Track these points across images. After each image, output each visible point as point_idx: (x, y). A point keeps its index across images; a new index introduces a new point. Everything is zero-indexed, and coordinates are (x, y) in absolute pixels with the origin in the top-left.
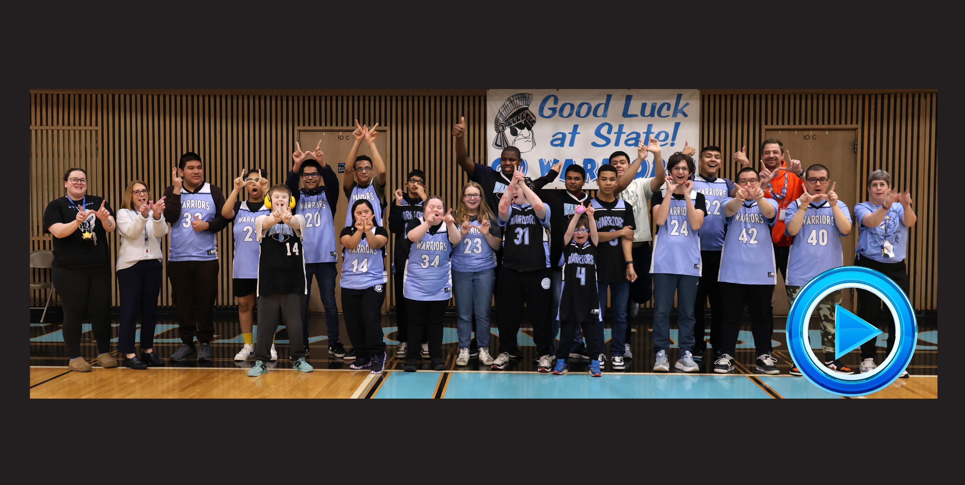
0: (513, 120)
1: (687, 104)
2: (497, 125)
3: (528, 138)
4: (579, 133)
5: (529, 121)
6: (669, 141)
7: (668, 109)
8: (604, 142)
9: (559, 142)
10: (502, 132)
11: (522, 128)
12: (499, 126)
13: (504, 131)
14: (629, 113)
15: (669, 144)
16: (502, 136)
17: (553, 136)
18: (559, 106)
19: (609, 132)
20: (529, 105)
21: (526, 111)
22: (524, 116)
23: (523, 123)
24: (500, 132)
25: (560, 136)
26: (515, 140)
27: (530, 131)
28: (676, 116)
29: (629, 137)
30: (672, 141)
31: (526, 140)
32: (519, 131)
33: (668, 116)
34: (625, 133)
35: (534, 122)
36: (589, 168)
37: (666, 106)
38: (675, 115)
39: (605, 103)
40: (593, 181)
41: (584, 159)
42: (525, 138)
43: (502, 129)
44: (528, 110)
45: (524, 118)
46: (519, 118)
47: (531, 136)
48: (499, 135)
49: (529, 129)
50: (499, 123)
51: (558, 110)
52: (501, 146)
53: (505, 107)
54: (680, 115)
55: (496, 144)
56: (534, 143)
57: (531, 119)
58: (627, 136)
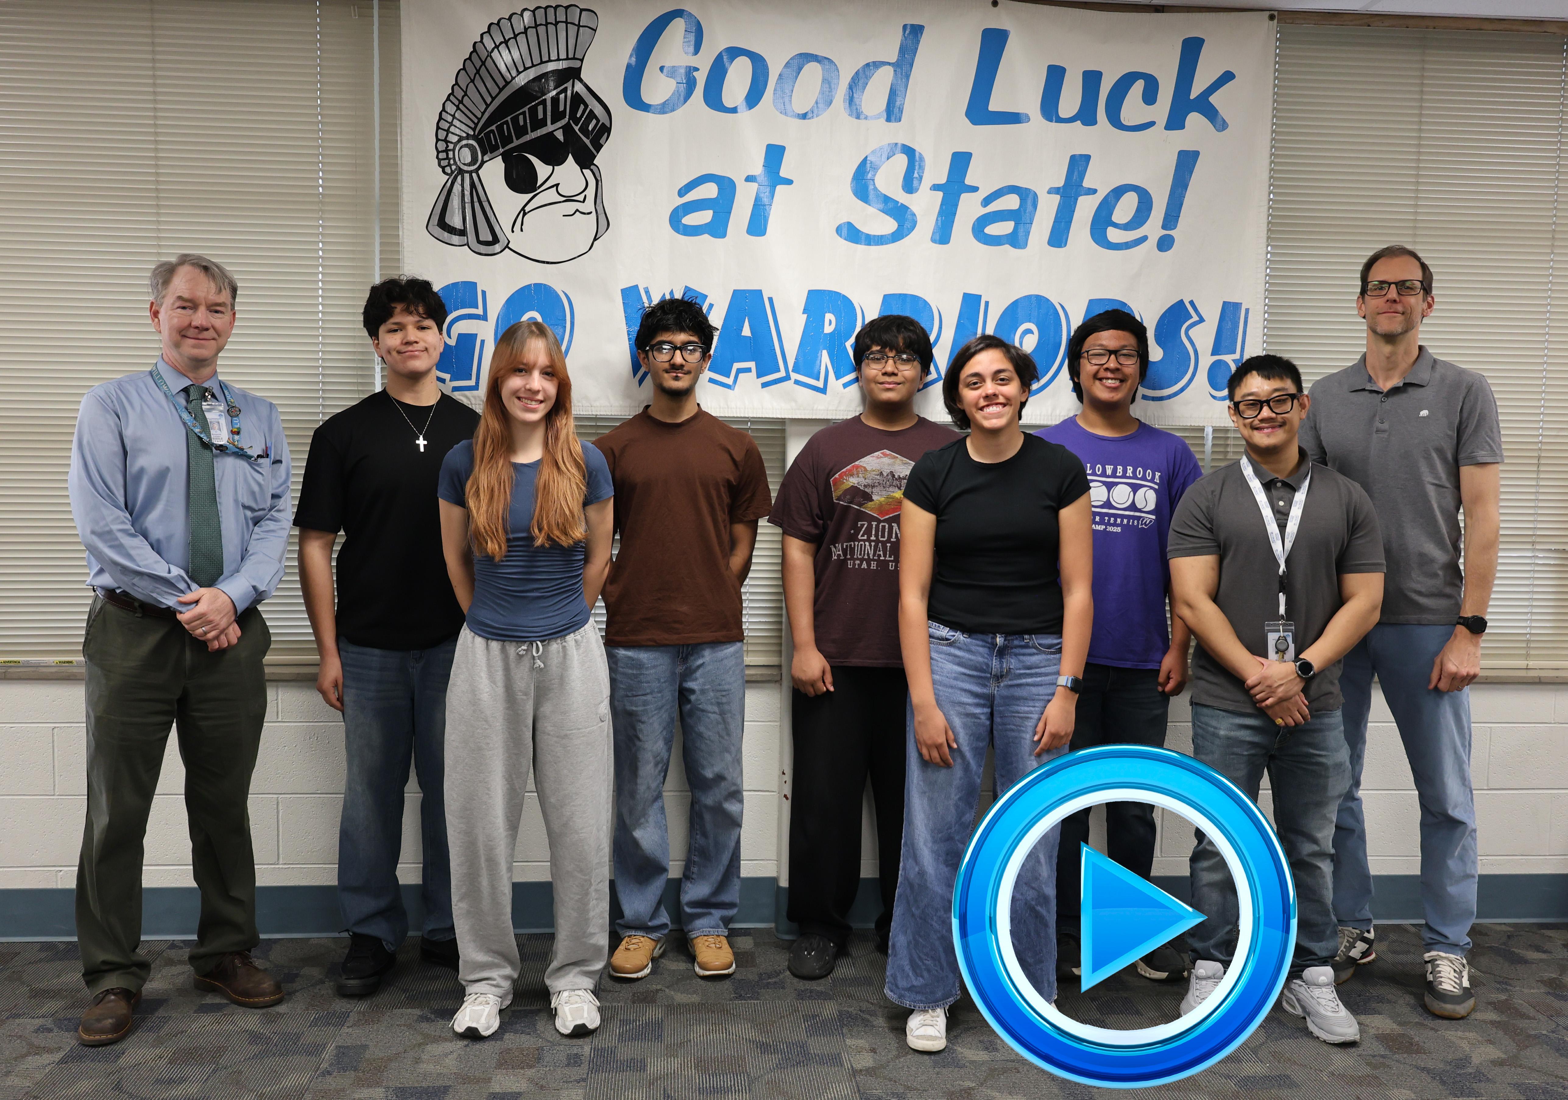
0: (515, 120)
1: (1227, 77)
2: (446, 141)
3: (581, 198)
4: (789, 182)
5: (585, 130)
6: (1153, 228)
7: (1150, 97)
8: (889, 225)
9: (704, 217)
10: (470, 172)
11: (554, 159)
12: (456, 144)
13: (477, 171)
14: (994, 105)
15: (1153, 241)
16: (467, 193)
17: (682, 193)
18: (704, 63)
19: (909, 184)
20: (582, 60)
21: (569, 85)
22: (561, 108)
23: (559, 135)
24: (461, 172)
25: (710, 191)
26: (523, 212)
27: (587, 172)
28: (1182, 127)
29: (994, 207)
30: (1164, 227)
31: (571, 207)
32: (542, 170)
33: (1152, 124)
34: (975, 189)
35: (605, 130)
36: (828, 329)
37: (1139, 87)
38: (1175, 122)
39: (893, 59)
40: (845, 386)
41: (811, 293)
42: (569, 199)
43: (468, 159)
44: (577, 82)
45: (562, 115)
46: (540, 116)
47: (591, 192)
48: (457, 188)
49: (586, 161)
50: (458, 132)
51: (701, 78)
52: (462, 233)
53: (478, 64)
54: (1195, 119)
55: (443, 225)
56: (603, 222)
57: (594, 122)
58: (987, 201)
